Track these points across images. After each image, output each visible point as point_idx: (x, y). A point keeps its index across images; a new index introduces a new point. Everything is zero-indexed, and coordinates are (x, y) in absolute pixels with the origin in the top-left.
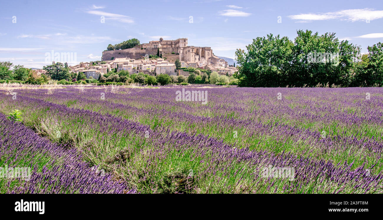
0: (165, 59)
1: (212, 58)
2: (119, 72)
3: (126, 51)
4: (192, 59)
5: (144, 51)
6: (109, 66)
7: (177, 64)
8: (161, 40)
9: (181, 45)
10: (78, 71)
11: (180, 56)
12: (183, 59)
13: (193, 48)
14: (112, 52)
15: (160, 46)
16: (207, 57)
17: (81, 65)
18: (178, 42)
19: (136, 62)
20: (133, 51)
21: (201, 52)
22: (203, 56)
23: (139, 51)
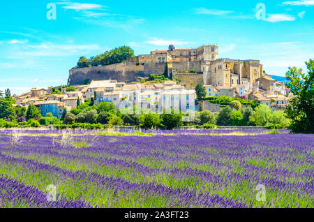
0: (179, 81)
1: (262, 80)
2: (97, 104)
3: (110, 68)
4: (226, 81)
5: (141, 68)
6: (80, 94)
7: (200, 91)
8: (171, 48)
9: (207, 57)
10: (27, 102)
11: (205, 76)
12: (210, 82)
13: (227, 62)
14: (85, 70)
15: (169, 58)
16: (253, 78)
17: (33, 93)
18: (200, 52)
19: (126, 87)
20: (121, 67)
21: (242, 69)
22: (246, 77)
23: (133, 68)
